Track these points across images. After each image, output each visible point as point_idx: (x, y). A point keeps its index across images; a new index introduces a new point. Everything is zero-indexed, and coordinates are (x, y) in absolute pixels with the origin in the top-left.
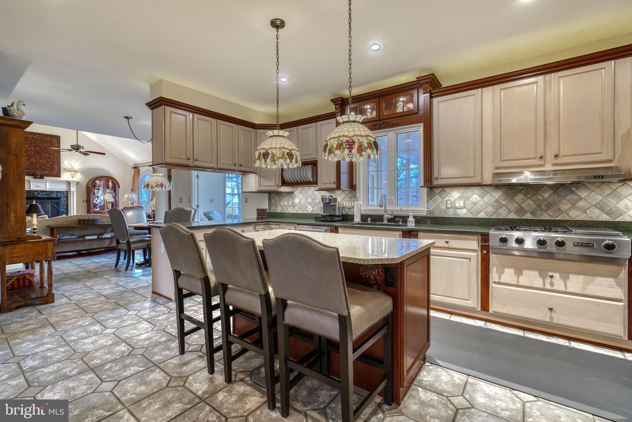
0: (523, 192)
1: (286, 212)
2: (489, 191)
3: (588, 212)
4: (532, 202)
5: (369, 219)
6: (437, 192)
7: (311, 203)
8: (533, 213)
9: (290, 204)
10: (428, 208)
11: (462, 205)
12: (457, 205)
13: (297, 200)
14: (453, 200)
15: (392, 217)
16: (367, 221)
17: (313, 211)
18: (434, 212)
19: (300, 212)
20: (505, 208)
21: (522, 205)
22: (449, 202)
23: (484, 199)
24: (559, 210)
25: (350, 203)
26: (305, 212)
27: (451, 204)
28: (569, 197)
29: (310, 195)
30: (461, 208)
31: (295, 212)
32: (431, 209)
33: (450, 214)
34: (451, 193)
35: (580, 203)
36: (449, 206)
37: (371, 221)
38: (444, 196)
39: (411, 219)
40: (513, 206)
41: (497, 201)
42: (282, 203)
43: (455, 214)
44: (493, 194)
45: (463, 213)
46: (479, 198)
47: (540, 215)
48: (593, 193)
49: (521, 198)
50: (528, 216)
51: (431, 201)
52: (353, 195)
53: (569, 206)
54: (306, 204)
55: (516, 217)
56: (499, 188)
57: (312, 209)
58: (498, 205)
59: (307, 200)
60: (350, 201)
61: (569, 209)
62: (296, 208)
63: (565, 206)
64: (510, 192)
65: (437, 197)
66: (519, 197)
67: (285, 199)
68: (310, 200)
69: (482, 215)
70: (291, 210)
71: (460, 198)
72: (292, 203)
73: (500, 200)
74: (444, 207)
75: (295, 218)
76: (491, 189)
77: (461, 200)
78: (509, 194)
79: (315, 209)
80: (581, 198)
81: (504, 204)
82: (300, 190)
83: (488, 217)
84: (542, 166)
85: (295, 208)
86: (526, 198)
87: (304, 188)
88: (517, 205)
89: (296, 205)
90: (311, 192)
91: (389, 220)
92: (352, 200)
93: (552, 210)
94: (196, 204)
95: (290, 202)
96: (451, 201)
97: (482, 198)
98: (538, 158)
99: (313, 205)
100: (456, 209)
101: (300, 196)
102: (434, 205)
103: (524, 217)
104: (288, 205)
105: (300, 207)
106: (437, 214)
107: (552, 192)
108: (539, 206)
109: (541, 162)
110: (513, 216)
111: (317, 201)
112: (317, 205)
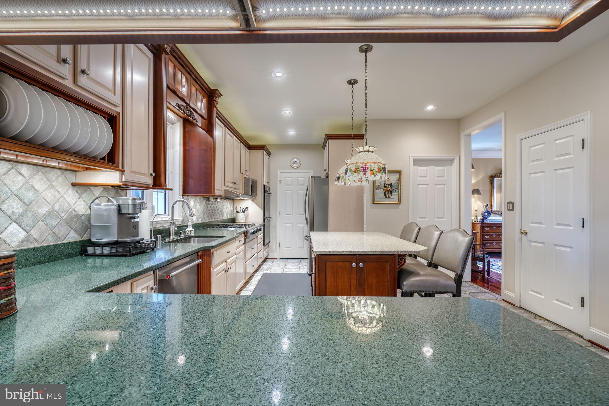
10: (182, 217)
11: (195, 212)
18: (184, 220)
34: (191, 202)
39: (190, 229)
45: (195, 220)
84: (231, 188)
97: (200, 206)
102: (184, 214)
111: (43, 211)
112: (41, 222)
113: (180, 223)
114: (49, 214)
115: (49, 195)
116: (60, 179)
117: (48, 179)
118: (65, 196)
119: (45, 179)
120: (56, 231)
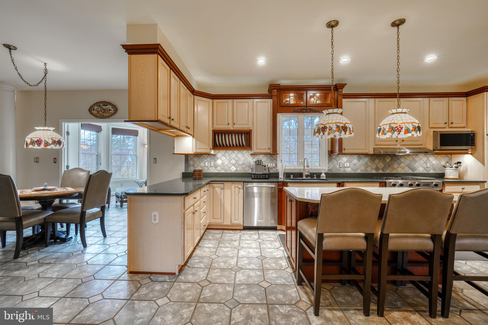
0: (378, 158)
1: (208, 172)
2: (362, 158)
3: (404, 169)
4: (382, 164)
5: (292, 176)
6: (334, 158)
7: (235, 164)
8: (383, 170)
9: (212, 165)
10: (328, 168)
11: (348, 165)
12: (346, 165)
13: (219, 162)
14: (343, 162)
15: (309, 174)
16: (290, 177)
17: (236, 170)
18: (332, 170)
19: (223, 171)
20: (370, 167)
21: (378, 165)
22: (341, 164)
23: (360, 162)
24: (394, 168)
25: (272, 164)
26: (228, 172)
27: (342, 165)
28: (397, 161)
29: (233, 157)
30: (348, 167)
31: (218, 172)
32: (330, 168)
33: (342, 171)
34: (342, 158)
35: (401, 164)
36: (341, 166)
37: (293, 177)
38: (338, 160)
39: (323, 175)
40: (374, 166)
41: (366, 163)
42: (202, 164)
43: (344, 171)
44: (364, 159)
45: (349, 170)
46: (357, 162)
47: (386, 171)
48: (406, 160)
49: (378, 162)
50: (381, 171)
51: (330, 163)
52: (274, 158)
53: (398, 166)
54: (230, 165)
55: (375, 172)
56: (367, 156)
57: (235, 169)
58: (366, 166)
59: (231, 162)
60: (272, 163)
61: (397, 167)
62: (219, 168)
63: (396, 166)
64: (372, 158)
65: (334, 160)
66: (377, 161)
67: (205, 160)
68: (233, 162)
69: (359, 171)
70: (213, 170)
71: (347, 161)
72: (214, 165)
73: (368, 163)
74: (338, 167)
75: (218, 177)
76: (364, 156)
77: (348, 163)
78: (372, 159)
79: (238, 169)
80: (402, 162)
81: (370, 165)
82: (223, 153)
83: (362, 172)
84: (396, 145)
85: (217, 168)
86: (380, 162)
87: (228, 151)
88: (376, 165)
89: (218, 166)
90: (235, 155)
91: (307, 176)
92: (273, 162)
93: (390, 168)
94: (66, 165)
95: (212, 163)
96: (342, 163)
97: (359, 161)
98: (395, 141)
99: (236, 165)
100: (345, 168)
101: (223, 158)
102: (332, 166)
103: (379, 172)
104: (209, 166)
105: (223, 167)
106: (334, 171)
107: (390, 159)
108: (385, 166)
109: (396, 143)
110: (374, 172)
111: (241, 163)
112: (240, 166)
113: (327, 171)
114: (243, 164)
115: (243, 158)
116: (246, 153)
117: (242, 154)
118: (248, 158)
119: (241, 154)
120: (245, 169)
